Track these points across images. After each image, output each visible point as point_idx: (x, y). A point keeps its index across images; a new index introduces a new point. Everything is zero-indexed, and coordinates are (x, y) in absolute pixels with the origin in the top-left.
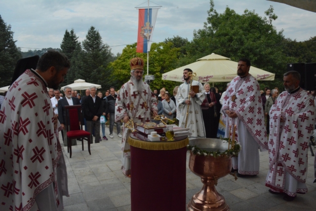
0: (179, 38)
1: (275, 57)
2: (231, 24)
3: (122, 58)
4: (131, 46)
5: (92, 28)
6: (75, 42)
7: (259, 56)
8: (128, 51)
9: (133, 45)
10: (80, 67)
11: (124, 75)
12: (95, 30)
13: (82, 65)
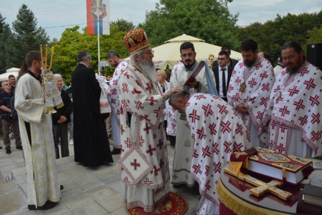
0: (124, 22)
1: (232, 40)
2: (187, 5)
3: (61, 43)
4: (71, 30)
5: (24, 7)
6: (2, 24)
7: (217, 40)
8: (69, 36)
9: (74, 28)
10: (12, 54)
11: (65, 62)
12: (27, 9)
13: (14, 51)
